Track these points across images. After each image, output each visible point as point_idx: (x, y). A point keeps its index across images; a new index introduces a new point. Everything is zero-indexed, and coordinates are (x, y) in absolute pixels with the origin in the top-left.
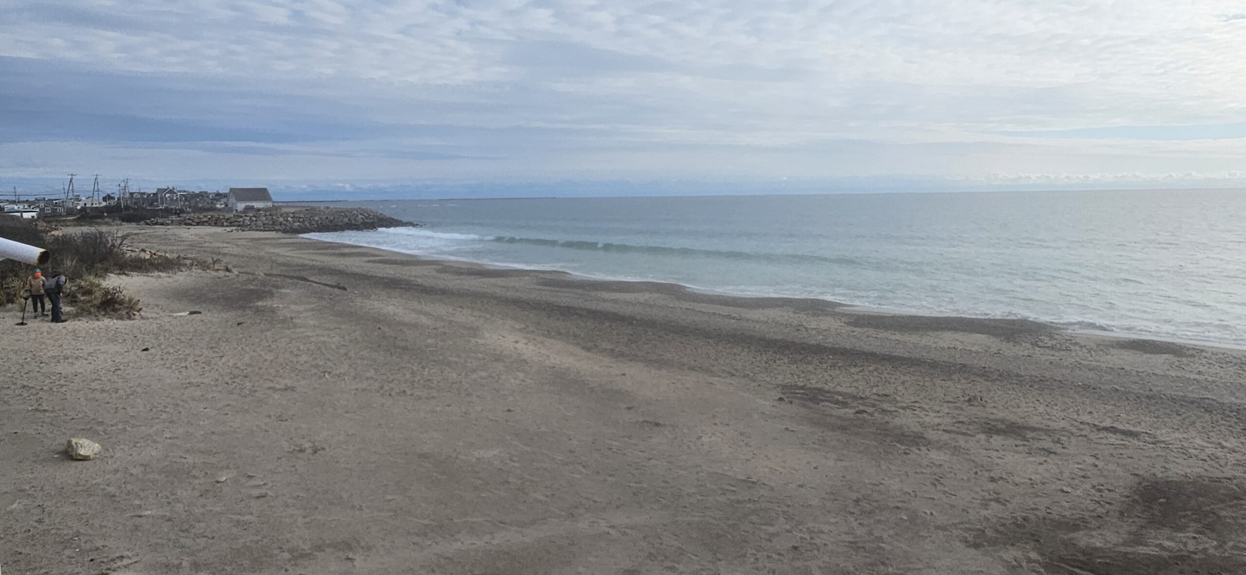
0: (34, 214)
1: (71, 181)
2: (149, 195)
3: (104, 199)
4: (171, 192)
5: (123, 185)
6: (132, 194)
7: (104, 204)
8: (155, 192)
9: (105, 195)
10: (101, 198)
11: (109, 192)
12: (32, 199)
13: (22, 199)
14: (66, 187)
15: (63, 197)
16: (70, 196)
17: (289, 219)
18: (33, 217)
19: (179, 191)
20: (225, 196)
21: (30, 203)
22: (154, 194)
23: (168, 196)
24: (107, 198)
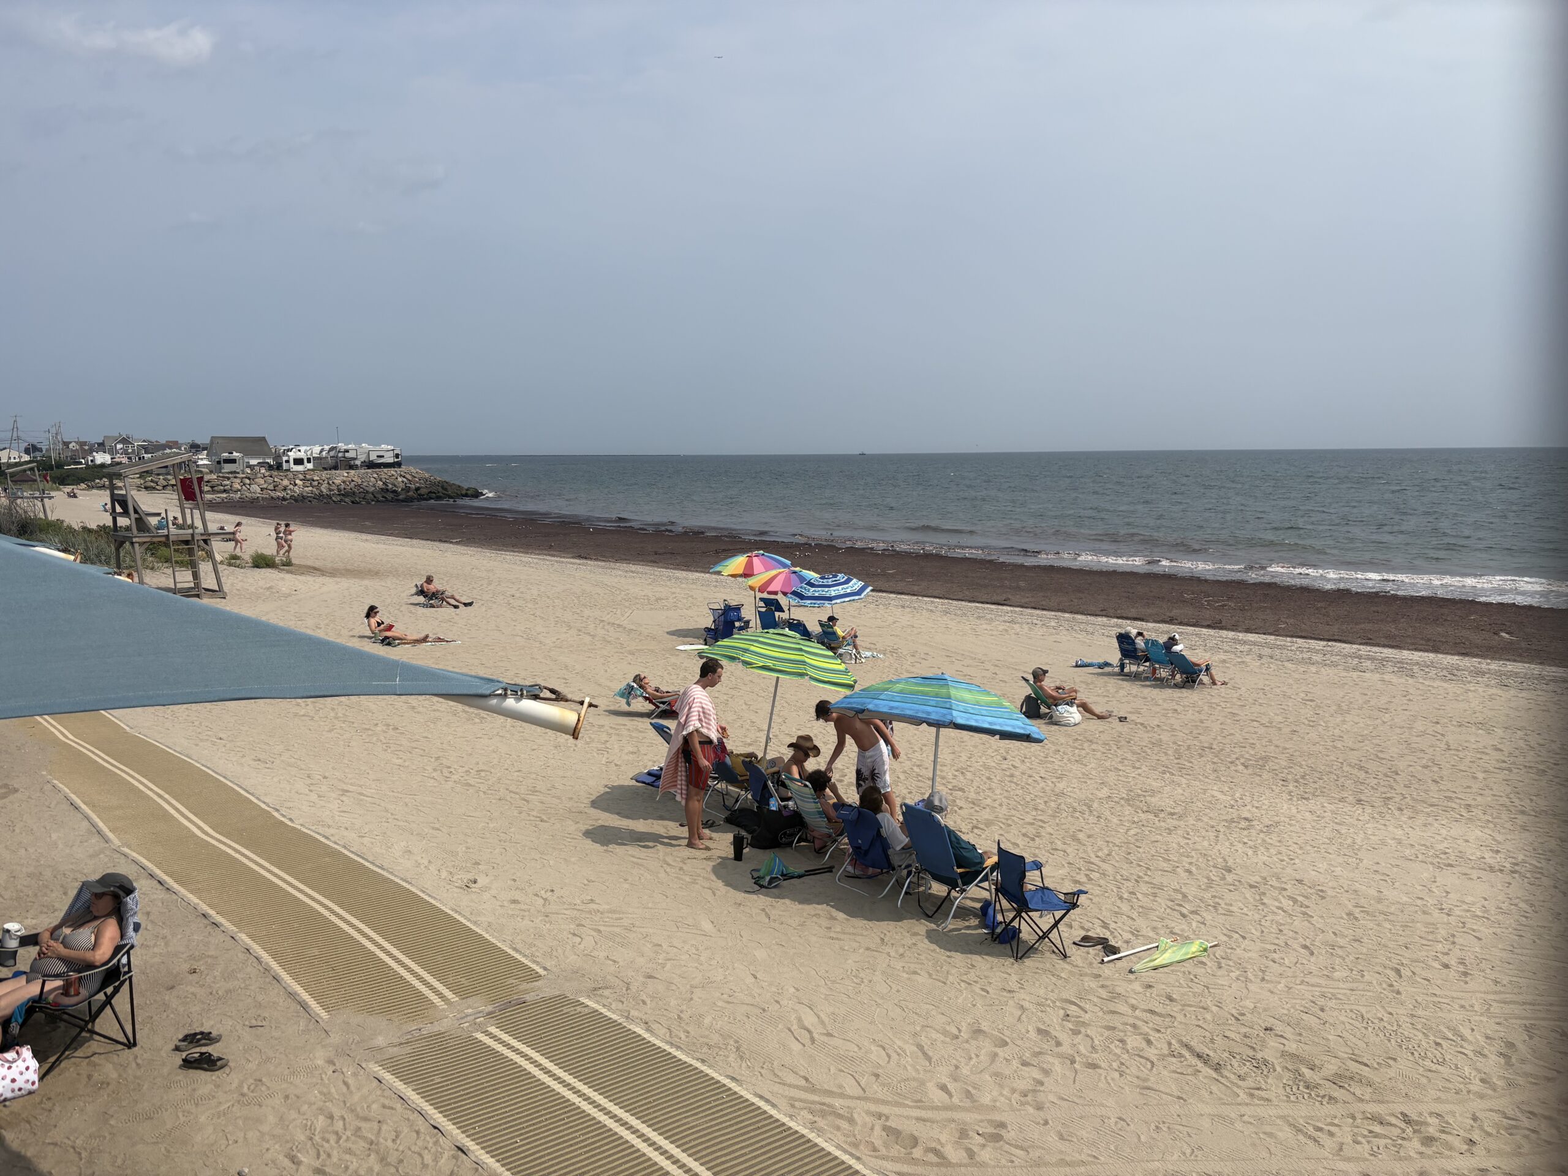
3: (27, 451)
5: (53, 431)
6: (66, 443)
7: (26, 458)
9: (28, 446)
10: (22, 449)
11: (34, 441)
23: (119, 446)
24: (31, 449)
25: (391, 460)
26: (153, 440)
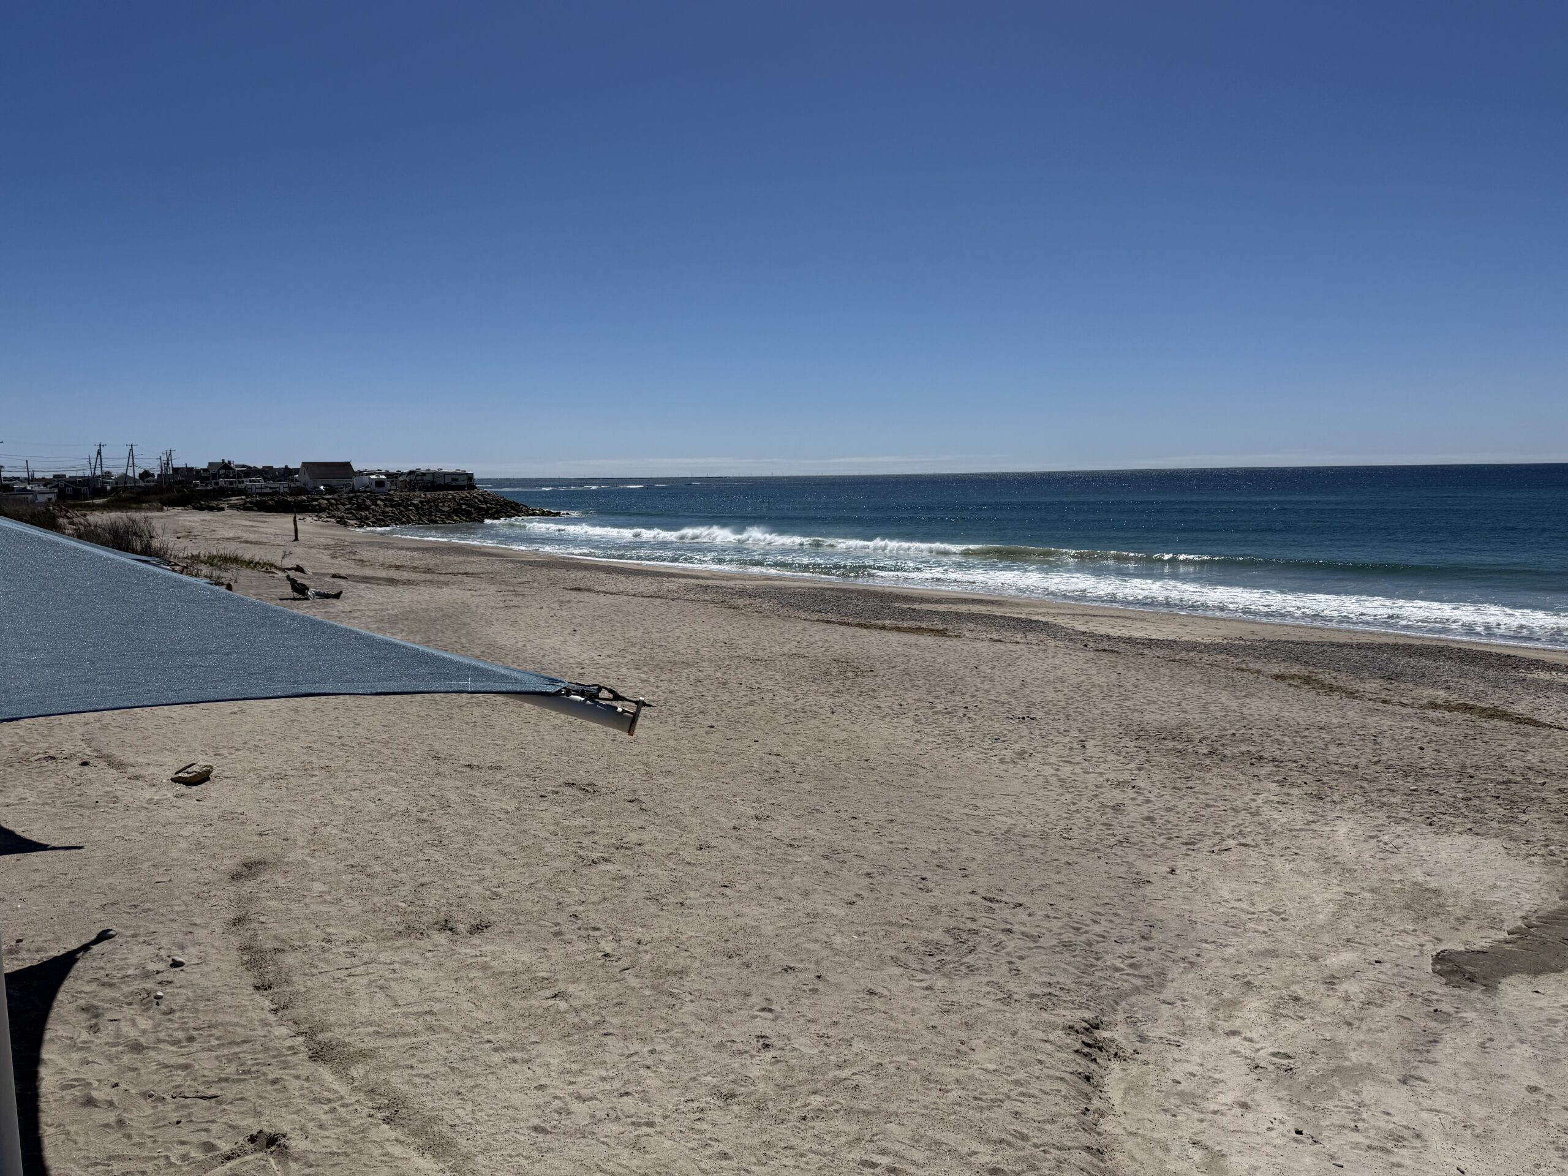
0: (50, 496)
1: (99, 453)
2: (198, 471)
3: (141, 476)
4: (226, 466)
5: (164, 458)
6: (176, 470)
7: (142, 484)
8: (205, 466)
9: (141, 471)
10: (137, 477)
11: (147, 467)
12: (49, 476)
13: (38, 475)
14: (93, 462)
15: (88, 473)
16: (98, 472)
17: (379, 502)
18: (50, 499)
19: (237, 466)
20: (296, 471)
21: (45, 482)
22: (204, 470)
23: (222, 472)
24: (146, 475)
25: (465, 483)
26: (252, 465)
